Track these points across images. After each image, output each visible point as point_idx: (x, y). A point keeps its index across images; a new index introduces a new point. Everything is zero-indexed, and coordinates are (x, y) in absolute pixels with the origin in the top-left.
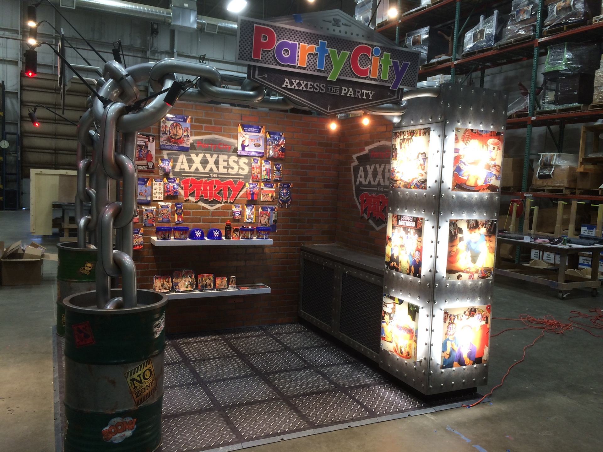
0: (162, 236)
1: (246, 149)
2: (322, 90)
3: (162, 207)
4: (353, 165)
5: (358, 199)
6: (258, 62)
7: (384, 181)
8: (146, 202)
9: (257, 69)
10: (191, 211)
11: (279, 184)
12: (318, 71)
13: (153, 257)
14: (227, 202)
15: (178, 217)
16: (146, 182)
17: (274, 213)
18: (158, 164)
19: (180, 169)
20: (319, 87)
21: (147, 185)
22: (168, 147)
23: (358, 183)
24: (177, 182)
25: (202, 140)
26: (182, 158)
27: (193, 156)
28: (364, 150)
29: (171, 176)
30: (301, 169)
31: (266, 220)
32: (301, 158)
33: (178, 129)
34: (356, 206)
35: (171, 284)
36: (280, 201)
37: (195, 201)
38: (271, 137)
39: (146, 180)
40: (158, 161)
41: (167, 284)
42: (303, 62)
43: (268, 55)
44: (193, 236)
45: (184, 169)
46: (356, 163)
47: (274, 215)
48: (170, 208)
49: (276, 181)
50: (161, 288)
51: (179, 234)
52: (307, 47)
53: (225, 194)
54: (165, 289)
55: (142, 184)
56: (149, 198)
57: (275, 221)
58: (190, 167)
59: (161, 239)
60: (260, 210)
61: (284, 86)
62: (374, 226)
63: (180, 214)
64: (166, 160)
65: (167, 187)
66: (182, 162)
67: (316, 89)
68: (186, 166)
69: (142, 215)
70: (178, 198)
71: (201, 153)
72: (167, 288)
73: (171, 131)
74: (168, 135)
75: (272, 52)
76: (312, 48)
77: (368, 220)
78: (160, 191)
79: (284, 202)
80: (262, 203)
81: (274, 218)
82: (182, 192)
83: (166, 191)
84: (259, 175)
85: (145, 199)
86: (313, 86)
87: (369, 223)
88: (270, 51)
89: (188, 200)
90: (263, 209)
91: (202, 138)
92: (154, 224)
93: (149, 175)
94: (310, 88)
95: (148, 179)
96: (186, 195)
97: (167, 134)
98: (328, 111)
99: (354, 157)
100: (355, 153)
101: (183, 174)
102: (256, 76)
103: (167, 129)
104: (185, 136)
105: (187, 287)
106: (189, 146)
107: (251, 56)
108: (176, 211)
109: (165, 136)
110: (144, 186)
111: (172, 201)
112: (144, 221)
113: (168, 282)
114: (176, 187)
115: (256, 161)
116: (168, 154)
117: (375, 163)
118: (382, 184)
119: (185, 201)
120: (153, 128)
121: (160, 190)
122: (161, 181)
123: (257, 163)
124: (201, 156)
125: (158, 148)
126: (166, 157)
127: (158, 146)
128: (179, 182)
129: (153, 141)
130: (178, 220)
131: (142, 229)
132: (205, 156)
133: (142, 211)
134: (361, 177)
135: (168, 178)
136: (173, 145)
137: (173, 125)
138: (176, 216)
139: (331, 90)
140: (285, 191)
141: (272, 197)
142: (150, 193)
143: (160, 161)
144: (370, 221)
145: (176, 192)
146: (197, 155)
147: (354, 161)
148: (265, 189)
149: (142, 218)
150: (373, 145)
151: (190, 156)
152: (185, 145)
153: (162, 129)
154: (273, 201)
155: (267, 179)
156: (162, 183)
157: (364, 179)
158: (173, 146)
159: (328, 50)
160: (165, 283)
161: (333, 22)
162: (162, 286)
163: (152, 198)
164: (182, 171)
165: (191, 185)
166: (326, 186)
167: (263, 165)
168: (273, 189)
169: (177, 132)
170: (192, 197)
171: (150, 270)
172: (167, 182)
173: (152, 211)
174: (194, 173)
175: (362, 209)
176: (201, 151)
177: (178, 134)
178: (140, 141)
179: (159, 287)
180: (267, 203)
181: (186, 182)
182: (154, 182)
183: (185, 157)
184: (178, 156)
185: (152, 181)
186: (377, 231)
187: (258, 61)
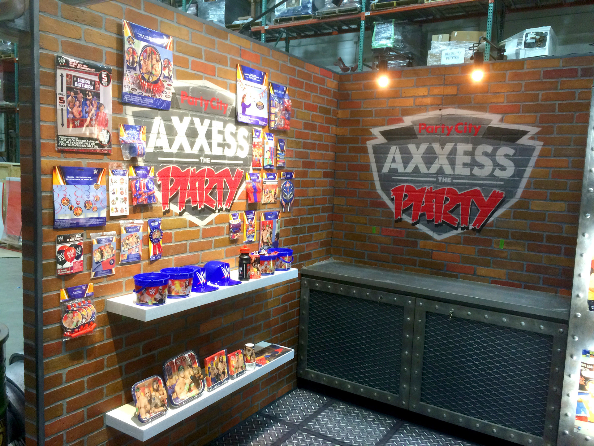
1: (248, 111)
3: (127, 232)
4: (370, 144)
5: (388, 195)
10: (173, 232)
11: (282, 173)
15: (154, 248)
17: (277, 222)
18: (118, 135)
21: (99, 183)
22: (137, 100)
23: (385, 170)
24: (151, 174)
29: (141, 162)
31: (268, 235)
32: (303, 131)
36: (283, 202)
37: (178, 211)
38: (275, 93)
39: (95, 172)
40: (118, 129)
47: (277, 225)
48: (141, 230)
49: (280, 168)
50: (148, 407)
53: (220, 194)
55: (89, 183)
62: (430, 233)
63: (156, 242)
64: (132, 127)
65: (136, 187)
77: (414, 224)
78: (123, 197)
79: (287, 202)
83: (134, 194)
87: (417, 229)
89: (168, 211)
90: (266, 216)
92: (113, 270)
93: (101, 162)
95: (100, 170)
96: (165, 203)
97: (135, 69)
99: (376, 131)
100: (375, 125)
103: (136, 60)
104: (165, 77)
105: (190, 390)
106: (170, 100)
108: (151, 236)
109: (133, 73)
110: (92, 187)
111: (142, 215)
112: (94, 266)
114: (151, 186)
115: (258, 134)
117: (430, 141)
118: (448, 169)
119: (164, 213)
121: (122, 193)
122: (124, 175)
125: (116, 99)
127: (116, 95)
129: (109, 82)
130: (155, 254)
131: (91, 285)
133: (91, 245)
134: (394, 161)
136: (144, 94)
138: (151, 245)
140: (288, 185)
142: (105, 204)
143: (122, 129)
145: (151, 197)
147: (376, 138)
150: (425, 114)
152: (163, 97)
153: (126, 57)
156: (126, 178)
157: (402, 165)
158: (145, 97)
162: (150, 401)
163: (108, 212)
165: (172, 181)
167: (265, 141)
172: (134, 175)
175: (397, 208)
182: (111, 176)
186: (437, 241)
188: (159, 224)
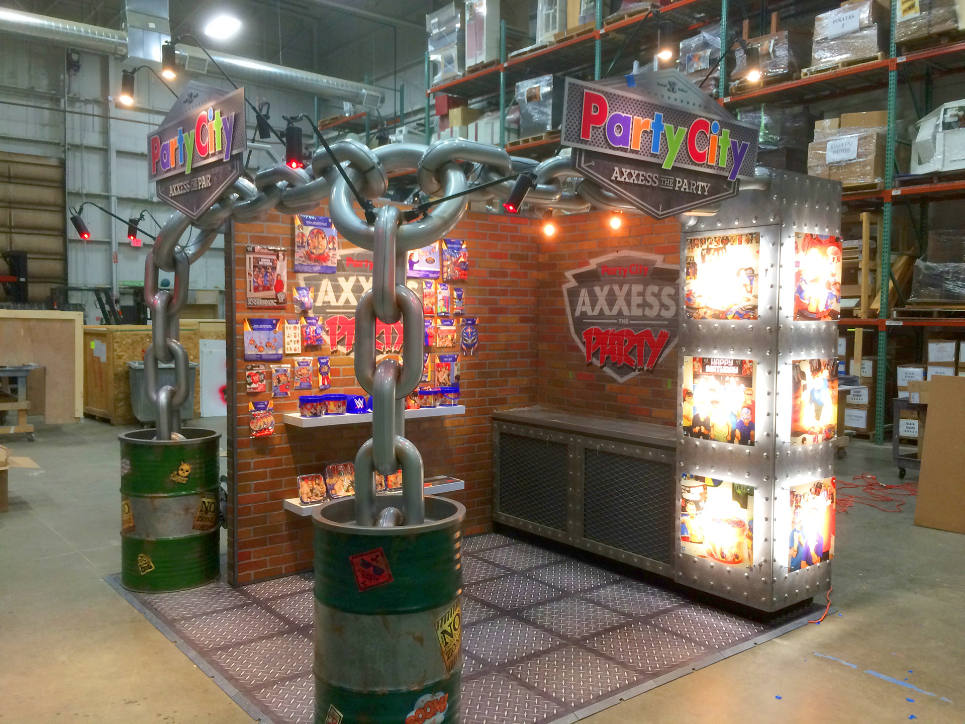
0: (313, 410)
1: (416, 267)
2: (655, 183)
3: (299, 365)
4: (565, 287)
5: (580, 338)
6: (586, 144)
7: (630, 310)
8: (276, 357)
9: (583, 154)
10: (341, 368)
11: (461, 319)
12: (653, 155)
13: (288, 445)
14: (390, 351)
15: (323, 380)
16: (274, 326)
17: (456, 365)
18: (292, 295)
19: (324, 302)
20: (652, 178)
21: (277, 329)
22: (306, 269)
23: (577, 313)
24: (320, 323)
25: (353, 254)
26: (326, 284)
27: (341, 280)
28: (587, 263)
29: (311, 314)
30: (490, 295)
31: (445, 376)
32: (489, 279)
33: (320, 239)
34: (577, 349)
35: (325, 487)
36: (464, 346)
37: (345, 352)
38: (448, 248)
39: (274, 322)
40: (291, 291)
41: (319, 487)
42: (636, 145)
43: (597, 133)
44: (351, 408)
45: (329, 302)
46: (573, 283)
47: (456, 368)
48: (311, 365)
49: (457, 315)
50: (310, 494)
51: (335, 406)
52: (642, 122)
53: (388, 338)
54: (317, 495)
55: (269, 329)
56: (280, 352)
57: (457, 377)
58: (337, 298)
59: (310, 416)
60: (438, 361)
61: (613, 178)
62: (615, 376)
63: (325, 375)
64: (303, 288)
65: (306, 332)
66: (326, 291)
67: (649, 182)
68: (331, 298)
69: (271, 378)
70: (321, 348)
71: (353, 276)
72: (320, 495)
73: (310, 242)
74: (306, 249)
75: (602, 129)
76: (647, 123)
77: (602, 367)
78: (296, 339)
79: (469, 347)
80: (439, 350)
81: (456, 373)
82: (327, 339)
83: (305, 338)
84: (434, 307)
85: (274, 352)
86: (645, 177)
87: (605, 372)
88: (600, 128)
89: (336, 351)
90: (441, 358)
91: (353, 252)
92: (289, 393)
93: (279, 314)
94: (642, 180)
95: (278, 320)
96: (333, 344)
97: (304, 247)
98: (660, 213)
99: (569, 274)
100: (568, 269)
101: (327, 311)
102: (583, 165)
103: (305, 240)
104: (330, 249)
105: (347, 491)
106: (336, 265)
107: (579, 136)
108: (320, 370)
109: (303, 249)
110: (272, 332)
111: (312, 353)
112: (274, 388)
113: (319, 485)
114: (319, 331)
115: (429, 285)
116: (305, 279)
117: (611, 282)
118: (626, 312)
119: (332, 353)
120: (283, 238)
121: (295, 337)
122: (297, 323)
123: (430, 288)
124: (352, 279)
125: (291, 270)
126: (302, 284)
127: (291, 266)
128: (323, 324)
129: (284, 259)
130: (324, 384)
131: (271, 402)
132: (358, 281)
133: (271, 372)
134: (584, 304)
135: (307, 318)
136: (312, 264)
137: (313, 233)
138: (320, 377)
139: (664, 182)
140: (469, 330)
141: (452, 340)
142: (281, 342)
143: (295, 290)
144: (607, 370)
145: (320, 340)
146: (347, 279)
147: (569, 281)
148: (443, 328)
149: (271, 383)
150: (606, 256)
151: (337, 281)
152: (329, 264)
153: (297, 240)
154: (453, 347)
155: (445, 313)
156: (299, 326)
157: (590, 308)
158: (313, 266)
159: (665, 127)
160: (315, 486)
161: (669, 86)
162: (312, 491)
163: (284, 351)
164: (327, 305)
165: (339, 327)
166: (523, 320)
167: (438, 291)
168: (453, 328)
169: (319, 243)
170: (341, 345)
171: (284, 467)
172: (305, 324)
173: (286, 371)
174: (343, 307)
175: (588, 352)
176: (352, 273)
177: (320, 247)
178: (265, 260)
179: (307, 494)
180: (446, 350)
181: (332, 323)
182: (286, 324)
183: (329, 283)
184: (319, 282)
185: (284, 323)
186: (620, 384)
187: (586, 142)
188: (327, 361)
